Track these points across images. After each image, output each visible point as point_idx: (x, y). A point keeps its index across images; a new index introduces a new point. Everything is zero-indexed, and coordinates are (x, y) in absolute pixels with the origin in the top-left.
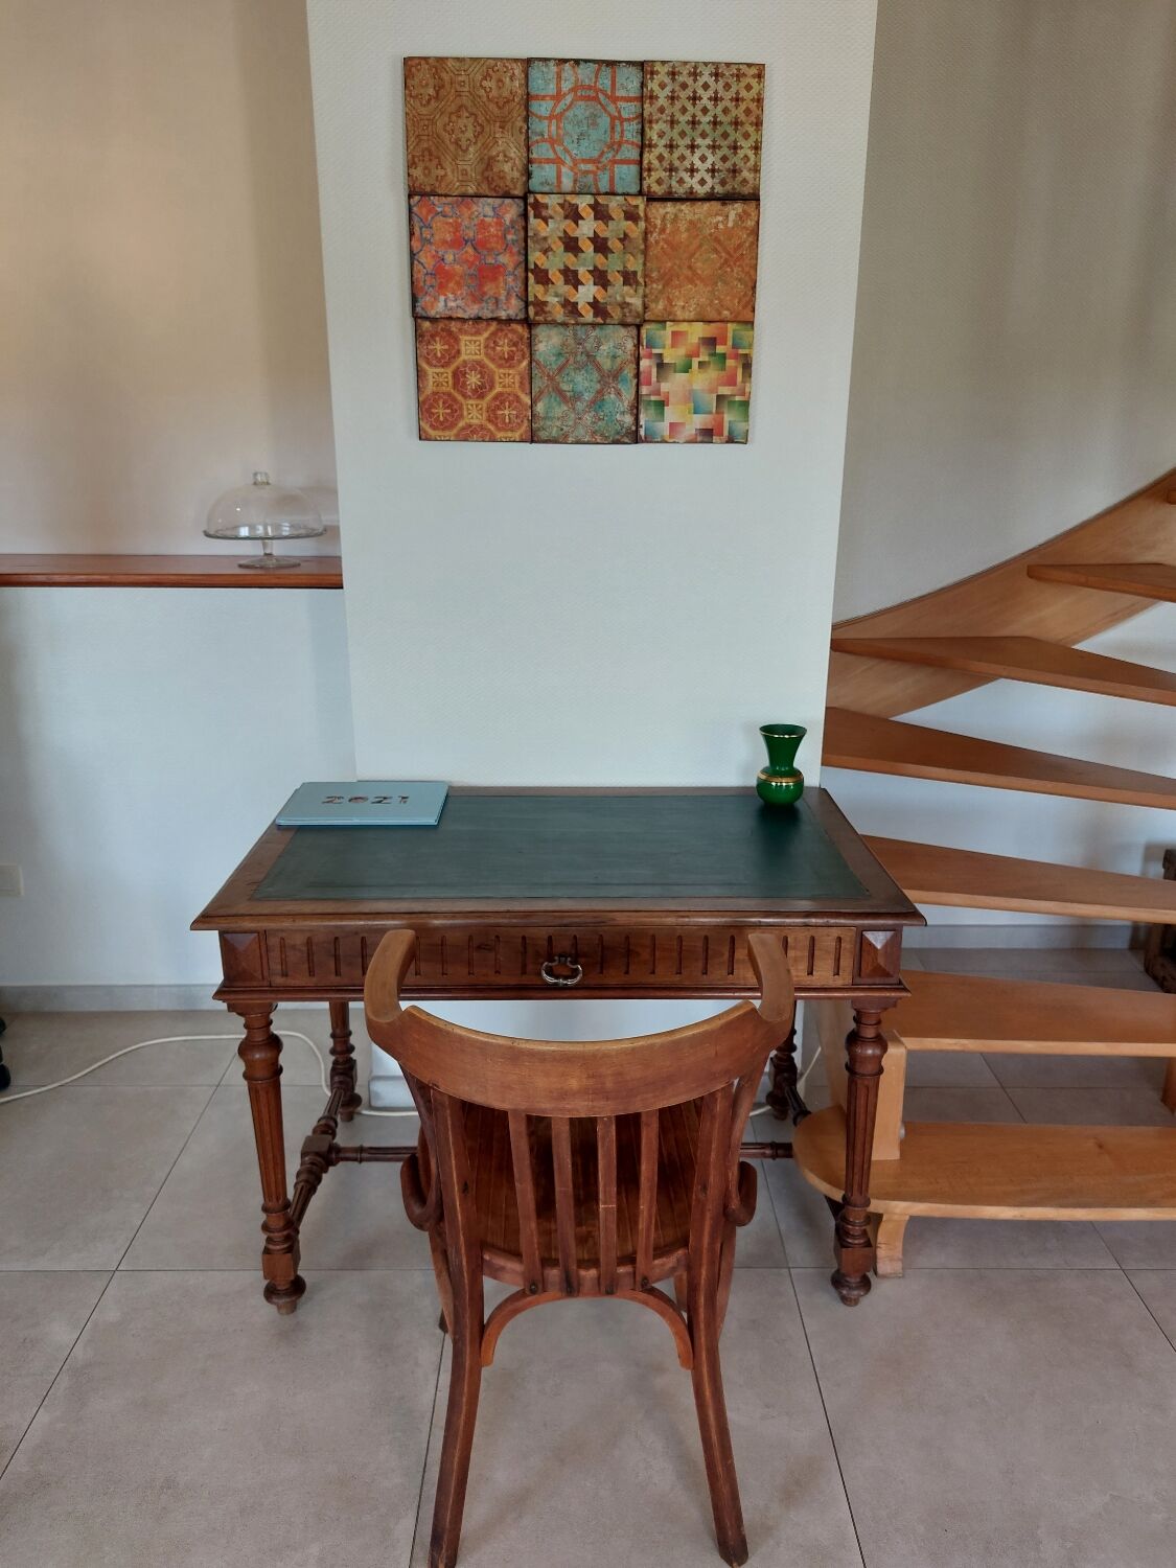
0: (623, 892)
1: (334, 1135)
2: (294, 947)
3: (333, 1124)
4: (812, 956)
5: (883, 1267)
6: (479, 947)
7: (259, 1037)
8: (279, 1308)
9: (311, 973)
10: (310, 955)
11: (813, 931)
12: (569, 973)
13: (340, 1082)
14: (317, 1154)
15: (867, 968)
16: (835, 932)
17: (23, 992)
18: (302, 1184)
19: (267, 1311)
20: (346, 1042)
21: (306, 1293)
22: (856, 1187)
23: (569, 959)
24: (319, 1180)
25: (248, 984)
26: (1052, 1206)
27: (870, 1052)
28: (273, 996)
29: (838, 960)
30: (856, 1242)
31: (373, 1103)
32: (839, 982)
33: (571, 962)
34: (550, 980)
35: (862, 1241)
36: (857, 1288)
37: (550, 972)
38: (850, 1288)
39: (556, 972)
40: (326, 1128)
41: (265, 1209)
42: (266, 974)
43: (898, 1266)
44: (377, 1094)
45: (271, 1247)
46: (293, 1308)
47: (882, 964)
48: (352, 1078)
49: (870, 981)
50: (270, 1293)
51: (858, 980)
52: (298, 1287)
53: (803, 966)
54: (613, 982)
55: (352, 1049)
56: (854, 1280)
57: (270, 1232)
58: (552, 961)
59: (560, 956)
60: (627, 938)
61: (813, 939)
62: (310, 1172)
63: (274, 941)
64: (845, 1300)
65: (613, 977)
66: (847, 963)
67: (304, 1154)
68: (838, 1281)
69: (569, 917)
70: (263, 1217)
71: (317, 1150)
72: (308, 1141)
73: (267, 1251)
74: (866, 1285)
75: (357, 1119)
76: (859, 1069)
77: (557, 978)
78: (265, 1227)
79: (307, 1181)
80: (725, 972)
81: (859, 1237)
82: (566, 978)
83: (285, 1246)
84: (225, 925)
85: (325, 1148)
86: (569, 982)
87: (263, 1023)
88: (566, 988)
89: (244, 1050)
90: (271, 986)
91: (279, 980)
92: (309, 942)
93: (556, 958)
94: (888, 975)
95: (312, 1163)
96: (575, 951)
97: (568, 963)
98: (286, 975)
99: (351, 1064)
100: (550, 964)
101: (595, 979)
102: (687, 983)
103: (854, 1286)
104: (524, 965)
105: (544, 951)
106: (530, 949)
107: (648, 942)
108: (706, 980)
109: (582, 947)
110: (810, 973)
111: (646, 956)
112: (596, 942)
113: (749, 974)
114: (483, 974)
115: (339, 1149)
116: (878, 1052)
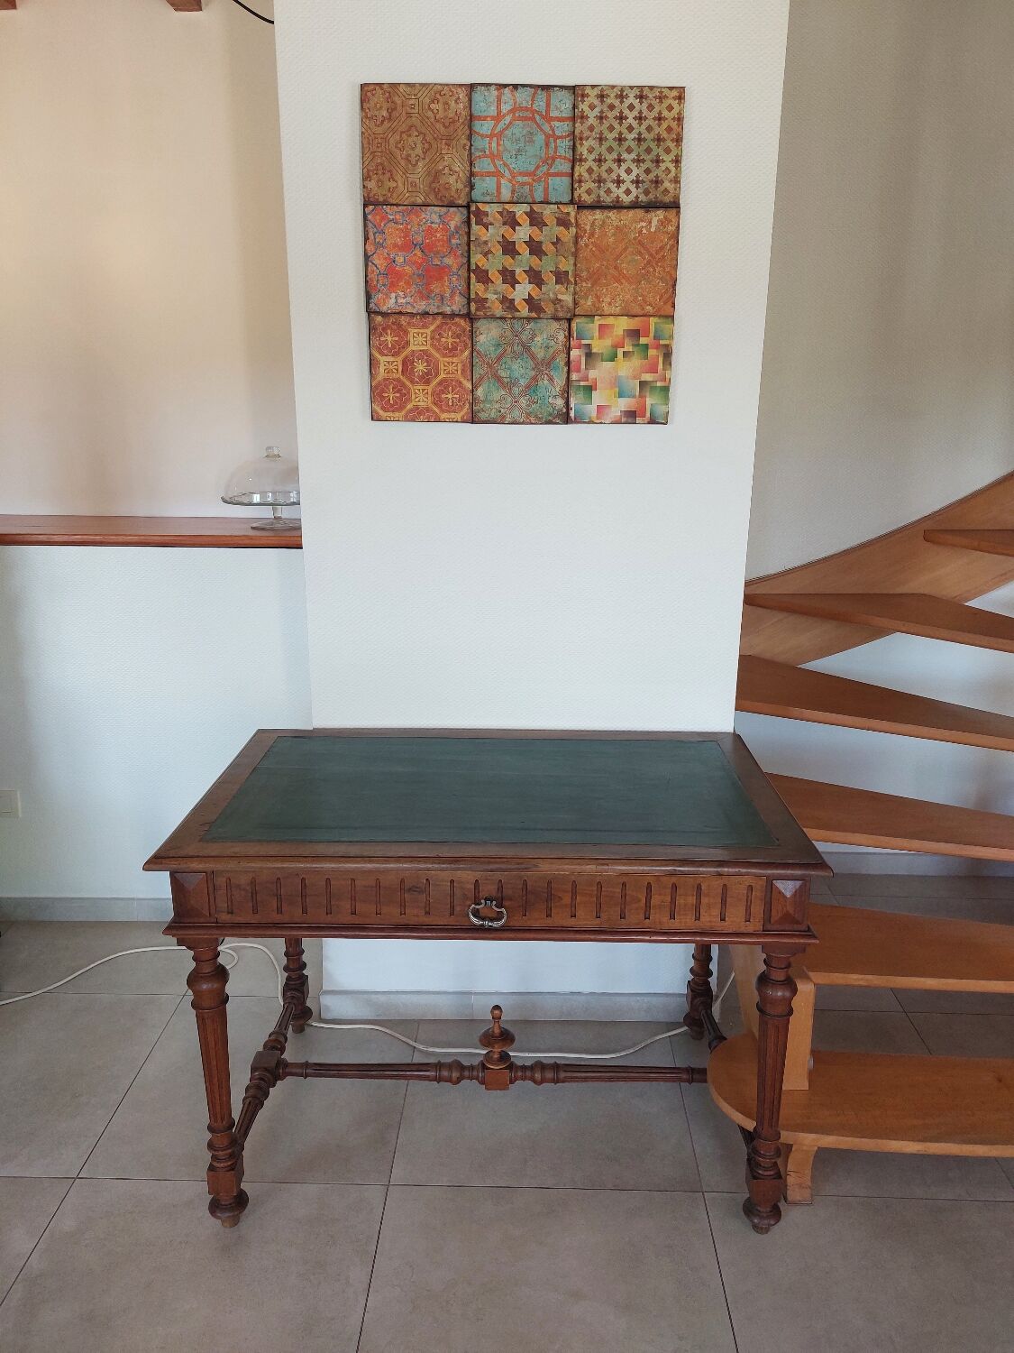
0: (547, 837)
1: (282, 1050)
2: (238, 886)
3: (282, 1039)
4: (724, 902)
5: (794, 1193)
6: (410, 889)
7: (207, 969)
8: (223, 1222)
9: (255, 911)
10: (254, 894)
11: (725, 880)
12: (494, 915)
13: (292, 998)
14: (266, 1069)
15: (776, 915)
16: (747, 881)
17: (19, 902)
18: (250, 1100)
19: (212, 1224)
20: (300, 959)
21: (249, 1206)
22: (767, 1121)
23: (494, 903)
24: (266, 1095)
25: (196, 920)
26: (954, 1142)
27: (779, 994)
28: (217, 932)
29: (748, 909)
30: (766, 1173)
31: (323, 1016)
32: (750, 928)
33: (496, 906)
34: (474, 920)
35: (772, 1173)
36: (768, 1217)
37: (476, 914)
38: (761, 1218)
39: (482, 914)
40: (276, 1043)
41: (210, 1128)
42: (213, 911)
43: (807, 1193)
44: (327, 1008)
45: (215, 1164)
46: (235, 1221)
47: (791, 912)
48: (303, 993)
49: (775, 927)
50: (215, 1207)
51: (769, 927)
52: (241, 1201)
53: (716, 912)
54: (537, 925)
55: (304, 966)
56: (764, 1209)
57: (215, 1150)
58: (479, 904)
59: (486, 899)
60: (549, 883)
61: (726, 887)
62: (258, 1087)
63: (221, 881)
64: (756, 1228)
65: (536, 919)
66: (758, 909)
67: (253, 1069)
68: (749, 1209)
69: (496, 863)
70: (208, 1136)
71: (266, 1066)
72: (259, 1056)
73: (211, 1168)
74: (776, 1214)
75: (308, 1030)
76: (769, 1010)
77: (483, 919)
78: (211, 1146)
79: (254, 1097)
80: (642, 916)
81: (766, 1169)
82: (492, 920)
83: (229, 1163)
84: (174, 866)
85: (273, 1064)
86: (496, 924)
87: (210, 955)
88: (491, 930)
89: (192, 981)
90: (216, 922)
91: (224, 917)
92: (253, 882)
93: (483, 901)
94: (798, 923)
95: (261, 1079)
96: (500, 895)
97: (494, 907)
98: (232, 913)
99: (303, 980)
100: (477, 907)
101: (518, 922)
102: (605, 926)
103: (765, 1215)
104: (452, 907)
105: (471, 895)
106: (458, 892)
107: (569, 887)
108: (623, 924)
109: (507, 892)
110: (723, 919)
111: (567, 899)
112: (521, 887)
113: (665, 919)
114: (414, 915)
115: (286, 1065)
116: (788, 994)
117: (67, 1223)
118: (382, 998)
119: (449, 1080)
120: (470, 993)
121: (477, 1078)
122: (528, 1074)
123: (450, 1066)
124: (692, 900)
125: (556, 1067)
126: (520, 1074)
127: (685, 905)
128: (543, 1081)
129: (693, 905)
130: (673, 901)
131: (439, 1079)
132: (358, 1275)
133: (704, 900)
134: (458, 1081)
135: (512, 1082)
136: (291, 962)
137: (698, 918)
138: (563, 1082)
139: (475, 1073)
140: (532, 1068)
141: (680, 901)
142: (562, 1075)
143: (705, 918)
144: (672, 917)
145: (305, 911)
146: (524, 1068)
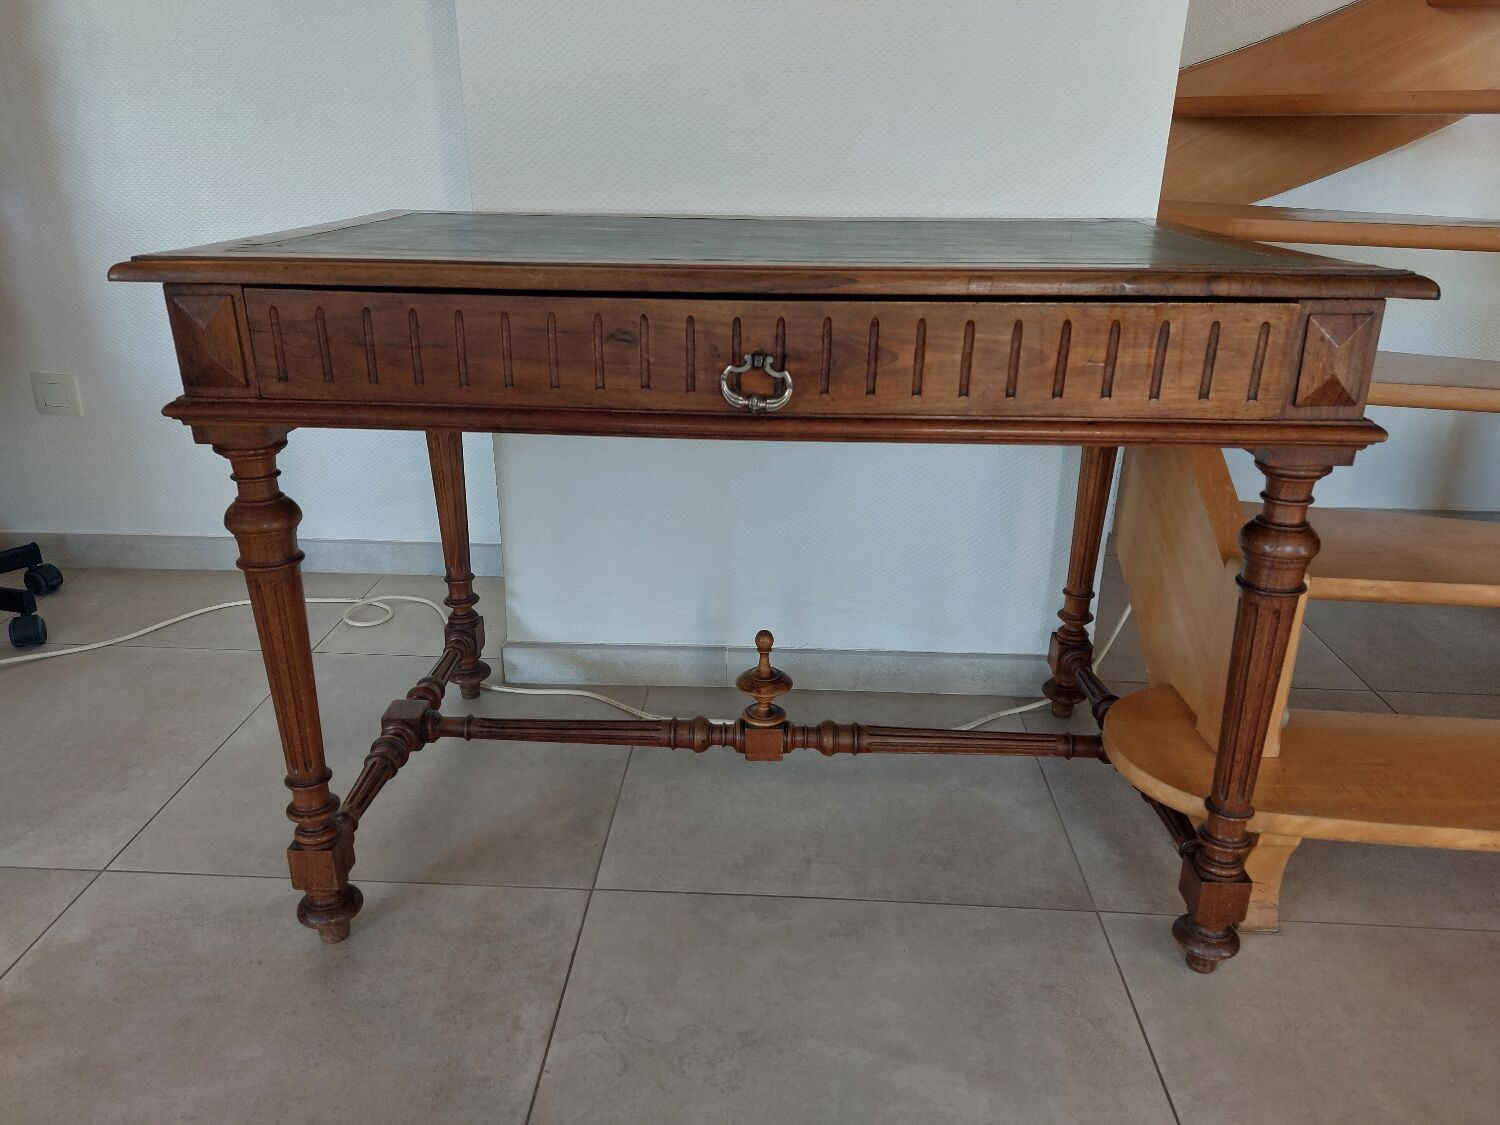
0: (865, 260)
1: (436, 704)
2: (294, 325)
3: (437, 690)
4: (1210, 361)
6: (612, 336)
8: (321, 933)
9: (329, 377)
10: (324, 342)
11: (1216, 312)
12: (769, 390)
13: (458, 642)
14: (406, 723)
15: (1308, 385)
16: (1262, 312)
18: (374, 759)
19: (306, 938)
20: (468, 587)
22: (1234, 785)
23: (770, 360)
24: (404, 760)
25: (222, 391)
27: (1289, 549)
28: (266, 415)
29: (1257, 371)
30: (1222, 872)
31: (508, 678)
32: (1255, 411)
33: (772, 365)
34: (730, 397)
35: (1233, 873)
36: (1219, 946)
37: (736, 384)
38: (1208, 945)
39: (746, 385)
40: (429, 691)
41: (290, 783)
42: (252, 376)
43: (1272, 916)
44: (514, 667)
45: (303, 840)
46: (344, 934)
47: (1341, 378)
48: (474, 638)
49: (1309, 412)
50: (305, 911)
51: (1291, 412)
52: (349, 900)
53: (1192, 380)
54: (847, 410)
55: (474, 599)
56: (1215, 933)
57: (302, 817)
58: (741, 363)
59: (754, 354)
60: (876, 324)
61: (1216, 325)
62: (391, 744)
63: (260, 313)
64: (1193, 962)
65: (848, 398)
66: (1275, 377)
67: (385, 722)
68: (1185, 932)
69: (773, 275)
70: (287, 796)
71: (404, 717)
72: (398, 704)
73: (296, 847)
74: (1232, 942)
75: (484, 695)
76: (1264, 580)
77: (748, 397)
78: (293, 812)
79: (383, 756)
80: (1047, 392)
81: (1223, 865)
82: (765, 396)
84: (174, 276)
85: (420, 718)
86: (773, 405)
88: (763, 416)
90: (261, 398)
91: (275, 388)
92: (321, 318)
93: (748, 357)
94: (1348, 403)
95: (397, 736)
96: (779, 350)
97: (768, 369)
98: (286, 379)
99: (475, 621)
100: (740, 370)
101: (815, 405)
103: (1214, 941)
104: (692, 376)
105: (726, 348)
106: (700, 340)
107: (912, 332)
108: (1011, 409)
109: (794, 343)
110: (1204, 395)
111: (907, 358)
112: (819, 331)
113: (1095, 394)
114: (623, 390)
115: (438, 720)
116: (1303, 551)
118: (595, 654)
119: (690, 745)
121: (733, 743)
122: (813, 738)
123: (691, 726)
124: (1145, 355)
125: (856, 730)
126: (799, 738)
127: (1134, 367)
128: (836, 749)
129: (1148, 365)
130: (1111, 360)
131: (674, 744)
133: (1172, 355)
134: (705, 746)
135: (786, 750)
136: (454, 591)
137: (1155, 395)
138: (868, 751)
139: (730, 736)
140: (819, 730)
141: (1125, 358)
142: (866, 741)
143: (1169, 391)
144: (1107, 392)
146: (805, 730)
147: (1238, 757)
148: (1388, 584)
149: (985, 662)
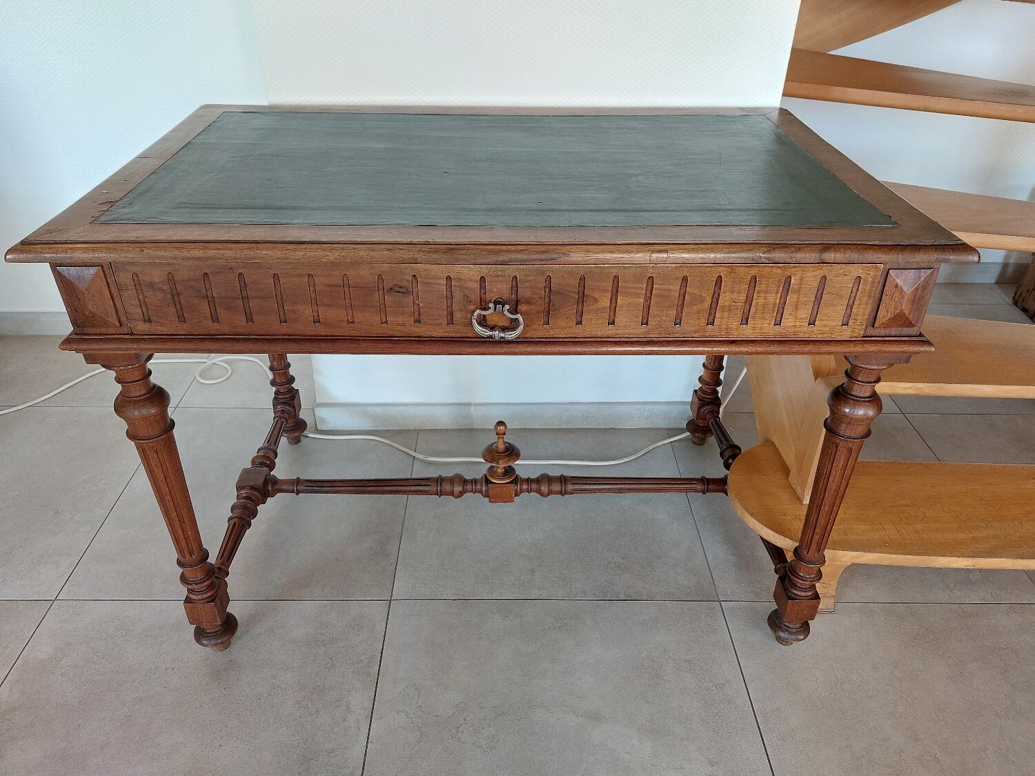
0: (577, 219)
1: (272, 466)
2: (151, 285)
3: (271, 455)
4: (819, 299)
5: (823, 605)
6: (391, 289)
7: (138, 391)
8: (212, 648)
9: (181, 318)
10: (175, 295)
11: (824, 271)
12: (506, 324)
13: (283, 412)
14: (252, 488)
15: (884, 316)
16: (856, 270)
18: (235, 520)
20: (286, 373)
22: (814, 546)
23: (507, 307)
24: (254, 514)
25: (103, 331)
27: (862, 412)
29: (850, 307)
30: (803, 594)
31: (319, 427)
32: (846, 334)
33: (509, 311)
34: (479, 329)
35: (810, 594)
36: (798, 633)
37: (483, 322)
38: (789, 633)
39: (490, 323)
40: (266, 459)
41: (180, 563)
42: (123, 319)
43: (830, 602)
44: (323, 420)
45: (192, 596)
46: (226, 645)
47: (907, 312)
48: (294, 406)
49: (883, 332)
50: (200, 635)
51: (871, 331)
52: (229, 625)
53: (804, 313)
54: (562, 335)
55: (292, 379)
56: (795, 625)
57: (191, 584)
58: (485, 309)
59: (496, 303)
60: (583, 279)
61: (824, 278)
62: (244, 507)
63: (124, 277)
64: (779, 639)
65: (563, 327)
66: (862, 311)
67: (239, 488)
68: (775, 622)
69: (509, 251)
70: (179, 570)
71: (252, 484)
72: (245, 472)
73: (188, 601)
74: (805, 630)
75: (304, 443)
76: (843, 430)
77: (492, 328)
78: (183, 579)
79: (240, 517)
80: (703, 321)
81: (805, 590)
82: (504, 329)
83: (209, 594)
84: (54, 256)
85: (260, 481)
86: (510, 335)
87: (137, 375)
88: (503, 342)
89: (121, 406)
90: (132, 334)
91: (141, 327)
92: (171, 279)
93: (491, 305)
94: (911, 325)
95: (248, 498)
96: (514, 297)
97: (506, 313)
98: (150, 321)
99: (294, 394)
100: (484, 313)
101: (539, 331)
102: (654, 335)
103: (794, 631)
104: (451, 314)
105: (475, 297)
106: (457, 294)
107: (609, 284)
108: (678, 332)
109: (524, 292)
110: (812, 323)
111: (605, 301)
112: (543, 285)
113: (734, 324)
114: (399, 323)
115: (275, 481)
116: (871, 413)
117: (43, 649)
118: (379, 410)
119: (452, 494)
120: (469, 404)
121: (481, 492)
122: (534, 486)
123: (452, 480)
124: (774, 298)
125: (563, 480)
126: (525, 487)
127: (764, 306)
128: (550, 493)
129: (775, 304)
130: (749, 301)
131: (441, 494)
132: (359, 700)
133: (791, 298)
134: (461, 494)
135: (517, 495)
136: (277, 377)
137: (778, 323)
138: (571, 494)
139: (479, 487)
140: (538, 481)
141: (758, 300)
142: (570, 487)
143: (788, 321)
144: (745, 321)
145: (249, 319)
146: (529, 481)
147: (817, 530)
148: (921, 385)
149: (648, 407)
